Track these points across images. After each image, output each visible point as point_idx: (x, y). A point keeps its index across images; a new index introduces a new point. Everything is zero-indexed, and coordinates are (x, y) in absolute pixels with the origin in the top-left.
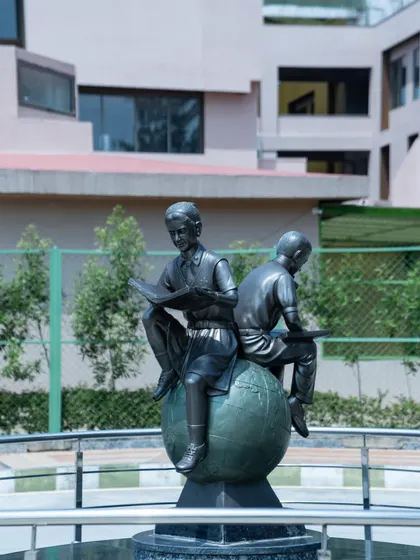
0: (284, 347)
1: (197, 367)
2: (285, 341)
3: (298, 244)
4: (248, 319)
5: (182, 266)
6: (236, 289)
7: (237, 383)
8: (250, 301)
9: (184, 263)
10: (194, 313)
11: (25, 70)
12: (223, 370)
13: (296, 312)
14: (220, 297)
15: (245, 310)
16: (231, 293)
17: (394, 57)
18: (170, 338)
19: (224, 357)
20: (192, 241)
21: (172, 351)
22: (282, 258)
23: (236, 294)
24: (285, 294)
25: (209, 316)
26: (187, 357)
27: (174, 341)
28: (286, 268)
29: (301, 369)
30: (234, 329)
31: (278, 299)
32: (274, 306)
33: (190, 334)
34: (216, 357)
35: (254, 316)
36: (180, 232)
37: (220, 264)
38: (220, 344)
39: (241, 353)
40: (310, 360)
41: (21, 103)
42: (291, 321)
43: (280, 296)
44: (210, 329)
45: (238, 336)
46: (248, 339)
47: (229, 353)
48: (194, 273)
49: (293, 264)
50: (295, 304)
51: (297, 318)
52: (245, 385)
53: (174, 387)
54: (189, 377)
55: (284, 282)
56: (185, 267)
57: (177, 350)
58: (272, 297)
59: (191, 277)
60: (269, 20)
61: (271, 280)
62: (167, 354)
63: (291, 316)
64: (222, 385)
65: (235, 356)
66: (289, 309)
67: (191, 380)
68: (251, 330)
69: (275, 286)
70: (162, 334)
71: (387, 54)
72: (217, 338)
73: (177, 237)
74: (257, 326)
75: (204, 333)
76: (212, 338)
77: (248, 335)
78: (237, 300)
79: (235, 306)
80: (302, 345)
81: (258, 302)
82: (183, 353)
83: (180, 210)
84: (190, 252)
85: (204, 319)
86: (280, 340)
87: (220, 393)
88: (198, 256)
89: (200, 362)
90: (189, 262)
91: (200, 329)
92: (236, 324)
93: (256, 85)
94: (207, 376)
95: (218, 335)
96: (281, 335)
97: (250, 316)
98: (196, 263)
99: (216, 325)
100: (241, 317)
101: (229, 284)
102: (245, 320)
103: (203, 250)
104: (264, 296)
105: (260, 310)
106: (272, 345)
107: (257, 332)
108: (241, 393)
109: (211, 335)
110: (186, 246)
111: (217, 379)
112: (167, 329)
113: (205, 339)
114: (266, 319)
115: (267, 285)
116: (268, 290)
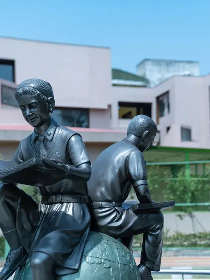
0: (135, 218)
1: (46, 245)
2: (137, 212)
3: (146, 125)
4: (102, 193)
5: (35, 142)
6: (89, 163)
7: (89, 259)
8: (103, 175)
9: (37, 139)
10: (47, 188)
11: (4, 89)
12: (74, 246)
13: (146, 185)
14: (71, 170)
15: (99, 184)
16: (84, 167)
17: (161, 99)
18: (20, 213)
19: (76, 233)
20: (45, 117)
21: (22, 228)
22: (133, 137)
23: (89, 167)
24: (136, 169)
25: (62, 190)
26: (38, 234)
27: (24, 217)
28: (137, 146)
29: (150, 238)
30: (87, 202)
31: (130, 174)
32: (126, 180)
33: (43, 210)
34: (67, 233)
35: (107, 189)
36: (31, 107)
37: (73, 139)
38: (73, 218)
39: (95, 226)
40: (159, 229)
41: (3, 103)
42: (142, 194)
43: (132, 171)
44: (62, 203)
45: (92, 209)
46: (101, 213)
47: (82, 227)
48: (47, 148)
49: (142, 143)
50: (145, 178)
51: (147, 190)
52: (97, 261)
53: (22, 266)
54: (35, 258)
55: (135, 157)
56: (38, 143)
57: (27, 227)
58: (124, 172)
59: (44, 152)
60: (114, 85)
61: (123, 157)
62: (16, 231)
63: (142, 189)
64: (72, 263)
65: (88, 231)
66: (140, 182)
67: (37, 261)
68: (105, 203)
69: (127, 162)
70: (12, 210)
71: (158, 98)
72: (70, 213)
73: (28, 112)
74: (110, 198)
75: (56, 208)
76: (65, 213)
77: (101, 208)
78: (90, 174)
79: (88, 179)
80: (152, 216)
81: (111, 176)
82: (34, 229)
83: (32, 85)
84: (43, 128)
85: (58, 193)
86: (131, 212)
87: (70, 272)
88: (51, 131)
89: (49, 239)
90: (42, 138)
91: (53, 204)
92: (90, 198)
93: (110, 106)
94: (56, 255)
95: (70, 209)
96: (133, 207)
97: (103, 189)
98: (49, 138)
99: (69, 199)
100: (95, 191)
101: (82, 158)
102: (99, 194)
103: (57, 126)
104: (117, 171)
105: (112, 183)
106: (124, 217)
107: (111, 205)
108: (93, 271)
109: (63, 210)
110: (38, 121)
111: (67, 256)
112: (17, 206)
113: (57, 214)
114: (119, 192)
115: (119, 161)
116: (120, 165)
